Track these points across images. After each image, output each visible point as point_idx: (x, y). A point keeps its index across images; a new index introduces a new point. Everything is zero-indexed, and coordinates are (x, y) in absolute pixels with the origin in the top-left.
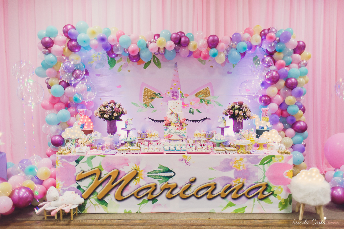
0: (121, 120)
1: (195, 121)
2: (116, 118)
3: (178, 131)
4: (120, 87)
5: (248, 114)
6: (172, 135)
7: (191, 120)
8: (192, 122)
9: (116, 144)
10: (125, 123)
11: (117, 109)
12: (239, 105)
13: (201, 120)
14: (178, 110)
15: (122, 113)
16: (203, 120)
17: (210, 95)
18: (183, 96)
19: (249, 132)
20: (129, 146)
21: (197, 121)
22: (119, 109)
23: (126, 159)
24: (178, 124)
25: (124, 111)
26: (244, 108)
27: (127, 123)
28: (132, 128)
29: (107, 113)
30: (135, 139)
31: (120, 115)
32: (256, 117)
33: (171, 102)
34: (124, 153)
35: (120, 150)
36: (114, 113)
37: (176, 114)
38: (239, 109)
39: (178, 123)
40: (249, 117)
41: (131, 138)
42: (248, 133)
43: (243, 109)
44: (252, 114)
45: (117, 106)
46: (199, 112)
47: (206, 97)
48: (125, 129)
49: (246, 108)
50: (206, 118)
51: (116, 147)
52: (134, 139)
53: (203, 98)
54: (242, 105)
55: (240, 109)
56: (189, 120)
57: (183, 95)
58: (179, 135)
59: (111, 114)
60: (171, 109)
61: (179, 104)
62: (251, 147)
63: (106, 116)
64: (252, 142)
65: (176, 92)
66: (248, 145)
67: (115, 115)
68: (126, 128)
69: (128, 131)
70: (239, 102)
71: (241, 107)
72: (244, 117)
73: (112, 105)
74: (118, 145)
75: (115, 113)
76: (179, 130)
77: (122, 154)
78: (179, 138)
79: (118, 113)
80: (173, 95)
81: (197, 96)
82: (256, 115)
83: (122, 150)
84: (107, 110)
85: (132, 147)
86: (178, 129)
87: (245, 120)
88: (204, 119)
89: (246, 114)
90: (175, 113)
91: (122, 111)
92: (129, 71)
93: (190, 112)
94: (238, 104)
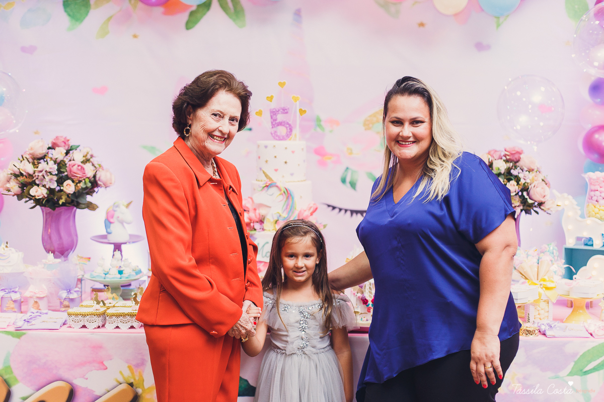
0: (91, 206)
1: (362, 213)
2: (73, 201)
4: (102, 91)
5: (537, 193)
7: (346, 211)
8: (352, 215)
9: (69, 291)
10: (104, 217)
11: (75, 167)
12: (507, 161)
14: (292, 174)
15: (95, 183)
18: (320, 126)
19: (542, 255)
20: (113, 298)
22: (83, 168)
23: (97, 347)
25: (102, 176)
26: (522, 170)
27: (112, 217)
28: (130, 235)
29: (42, 180)
30: (137, 273)
31: (87, 188)
32: (567, 203)
33: (266, 147)
34: (91, 326)
35: (77, 315)
36: (65, 183)
37: (283, 189)
38: (509, 175)
40: (540, 204)
41: (120, 272)
42: (535, 260)
43: (521, 176)
44: (555, 191)
45: (78, 156)
48: (104, 237)
49: (530, 171)
51: (66, 303)
52: (134, 273)
54: (518, 161)
55: (511, 175)
56: (340, 210)
57: (320, 121)
59: (54, 186)
60: (264, 173)
61: (293, 152)
62: (542, 312)
63: (39, 192)
64: (548, 293)
65: (285, 111)
66: (535, 303)
67: (69, 187)
68: (109, 236)
69: (118, 247)
70: (508, 149)
71: (516, 167)
72: (524, 201)
73: (59, 153)
74: (74, 296)
75: (69, 182)
77: (84, 327)
79: (80, 182)
80: (275, 124)
81: (368, 125)
82: (566, 195)
83: (84, 315)
84: (41, 171)
85: (122, 302)
87: (528, 212)
89: (531, 193)
90: (278, 184)
91: (95, 176)
92: (135, 36)
93: (344, 181)
94: (505, 156)
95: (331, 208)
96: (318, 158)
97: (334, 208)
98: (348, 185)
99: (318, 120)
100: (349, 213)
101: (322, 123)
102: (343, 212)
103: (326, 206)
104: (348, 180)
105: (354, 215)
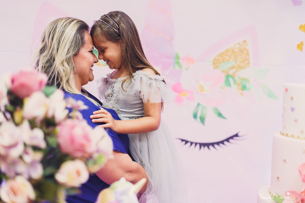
1: (207, 145)
7: (196, 144)
8: (200, 148)
13: (222, 142)
16: (227, 140)
17: (249, 63)
18: (178, 63)
21: (213, 144)
46: (220, 115)
47: (240, 68)
50: (236, 135)
53: (231, 72)
56: (192, 143)
57: (179, 58)
81: (216, 64)
88: (232, 138)
93: (195, 116)
95: (184, 142)
96: (175, 94)
97: (187, 142)
98: (198, 119)
99: (178, 57)
100: (198, 146)
101: (180, 61)
102: (194, 145)
103: (180, 141)
104: (199, 115)
105: (202, 147)
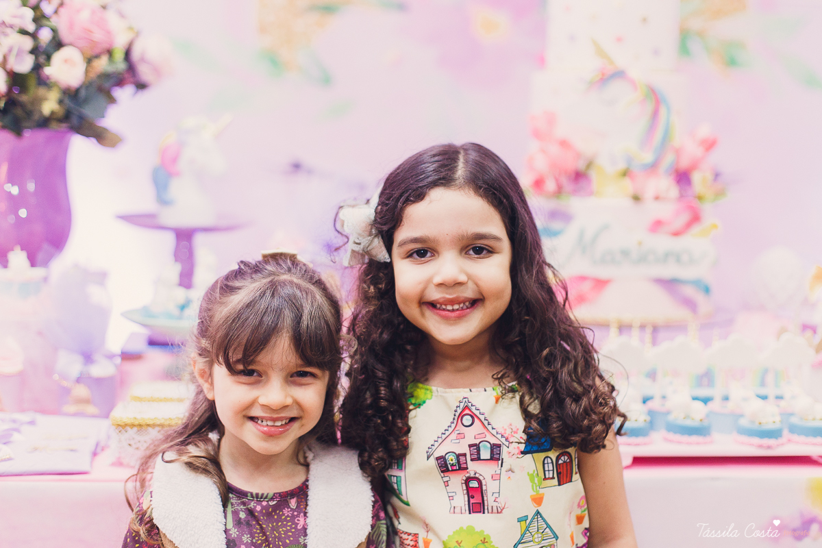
0: (106, 137)
2: (68, 113)
3: (663, 242)
6: (600, 284)
9: (88, 358)
14: (656, 53)
22: (103, 22)
24: (664, 184)
27: (175, 160)
37: (643, 89)
39: (653, 168)
48: (152, 213)
51: (81, 391)
58: (669, 284)
60: (594, 43)
67: (69, 68)
69: (184, 239)
76: (676, 234)
78: (663, 307)
79: (98, 54)
86: (657, 225)
90: (633, 73)
